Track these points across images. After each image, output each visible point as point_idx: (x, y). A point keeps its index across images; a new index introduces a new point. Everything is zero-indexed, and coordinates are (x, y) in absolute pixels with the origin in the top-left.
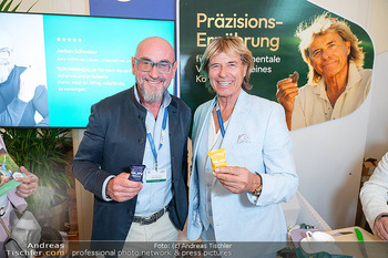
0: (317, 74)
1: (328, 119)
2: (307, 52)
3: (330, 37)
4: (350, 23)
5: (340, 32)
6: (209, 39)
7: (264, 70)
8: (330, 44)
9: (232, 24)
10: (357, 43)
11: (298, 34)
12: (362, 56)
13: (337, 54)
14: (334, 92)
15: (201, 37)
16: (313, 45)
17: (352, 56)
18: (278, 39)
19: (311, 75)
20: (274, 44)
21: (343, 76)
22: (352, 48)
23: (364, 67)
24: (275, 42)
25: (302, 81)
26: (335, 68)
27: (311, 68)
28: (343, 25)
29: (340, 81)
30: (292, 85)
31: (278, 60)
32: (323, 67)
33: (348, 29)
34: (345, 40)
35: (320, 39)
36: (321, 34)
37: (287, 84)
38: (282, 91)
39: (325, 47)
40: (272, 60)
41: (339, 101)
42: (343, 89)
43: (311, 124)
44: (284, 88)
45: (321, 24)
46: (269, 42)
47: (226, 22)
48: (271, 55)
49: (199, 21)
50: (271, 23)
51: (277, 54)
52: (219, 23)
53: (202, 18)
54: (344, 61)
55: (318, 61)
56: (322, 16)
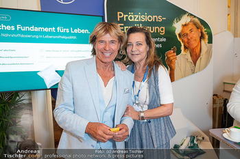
0: (185, 48)
1: (193, 73)
2: (179, 35)
3: (191, 26)
4: (199, 19)
5: (195, 24)
6: (125, 28)
7: (157, 46)
8: (191, 31)
9: (138, 19)
10: (204, 30)
11: (174, 25)
12: (207, 37)
13: (195, 36)
14: (195, 57)
15: (121, 26)
16: (182, 31)
17: (202, 37)
18: (164, 28)
19: (182, 48)
20: (162, 30)
21: (199, 48)
22: (202, 33)
23: (209, 43)
25: (178, 52)
26: (194, 44)
27: (182, 44)
28: (196, 20)
29: (198, 51)
30: (173, 54)
31: (165, 40)
32: (188, 43)
33: (199, 22)
34: (198, 28)
35: (185, 28)
36: (186, 25)
37: (171, 53)
38: (168, 58)
39: (188, 32)
40: (162, 40)
41: (198, 62)
42: (199, 55)
44: (169, 56)
45: (185, 19)
46: (160, 30)
47: (135, 18)
48: (161, 37)
49: (119, 17)
50: (160, 18)
51: (164, 36)
52: (131, 18)
53: (120, 15)
54: (198, 40)
55: (186, 40)
56: (186, 15)
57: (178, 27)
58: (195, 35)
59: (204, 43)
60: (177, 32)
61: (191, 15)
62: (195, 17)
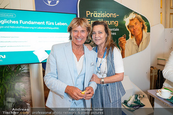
0: (132, 35)
1: (137, 52)
2: (128, 26)
3: (136, 21)
4: (141, 16)
5: (139, 19)
6: (92, 21)
7: (113, 34)
8: (136, 24)
9: (100, 15)
10: (145, 23)
11: (124, 20)
12: (146, 28)
14: (139, 42)
15: (89, 21)
16: (130, 24)
17: (143, 28)
19: (130, 35)
22: (143, 25)
23: (148, 32)
24: (116, 23)
25: (127, 38)
26: (138, 33)
27: (130, 33)
28: (139, 16)
29: (140, 37)
30: (124, 39)
31: (118, 30)
32: (134, 32)
33: (141, 18)
34: (140, 22)
35: (132, 22)
36: (132, 20)
37: (122, 39)
38: (120, 42)
39: (134, 25)
40: (116, 30)
41: (140, 45)
42: (141, 40)
43: (132, 54)
44: (121, 40)
45: (132, 16)
46: (115, 23)
47: (98, 15)
48: (116, 28)
49: (87, 14)
50: (115, 15)
51: (118, 27)
52: (95, 15)
53: (88, 13)
54: (141, 29)
55: (132, 30)
56: (133, 13)
57: (127, 21)
58: (139, 26)
59: (145, 32)
60: (126, 25)
61: (136, 13)
62: (138, 14)
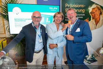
0: (93, 18)
1: (96, 29)
2: (91, 13)
3: (96, 9)
5: (98, 8)
7: (81, 17)
8: (96, 11)
9: (74, 6)
10: (102, 10)
11: (89, 9)
13: (97, 13)
14: (97, 22)
15: (66, 9)
16: (92, 11)
17: (101, 14)
18: (84, 10)
19: (92, 18)
20: (83, 11)
22: (101, 12)
25: (90, 20)
26: (97, 17)
27: (92, 17)
28: (99, 6)
30: (87, 21)
31: (84, 15)
32: (94, 16)
34: (99, 10)
35: (94, 10)
36: (94, 8)
39: (95, 12)
40: (83, 15)
41: (98, 24)
43: (92, 30)
45: (94, 6)
48: (83, 14)
49: (66, 6)
50: (83, 6)
52: (71, 6)
54: (99, 15)
55: (93, 15)
60: (90, 12)
